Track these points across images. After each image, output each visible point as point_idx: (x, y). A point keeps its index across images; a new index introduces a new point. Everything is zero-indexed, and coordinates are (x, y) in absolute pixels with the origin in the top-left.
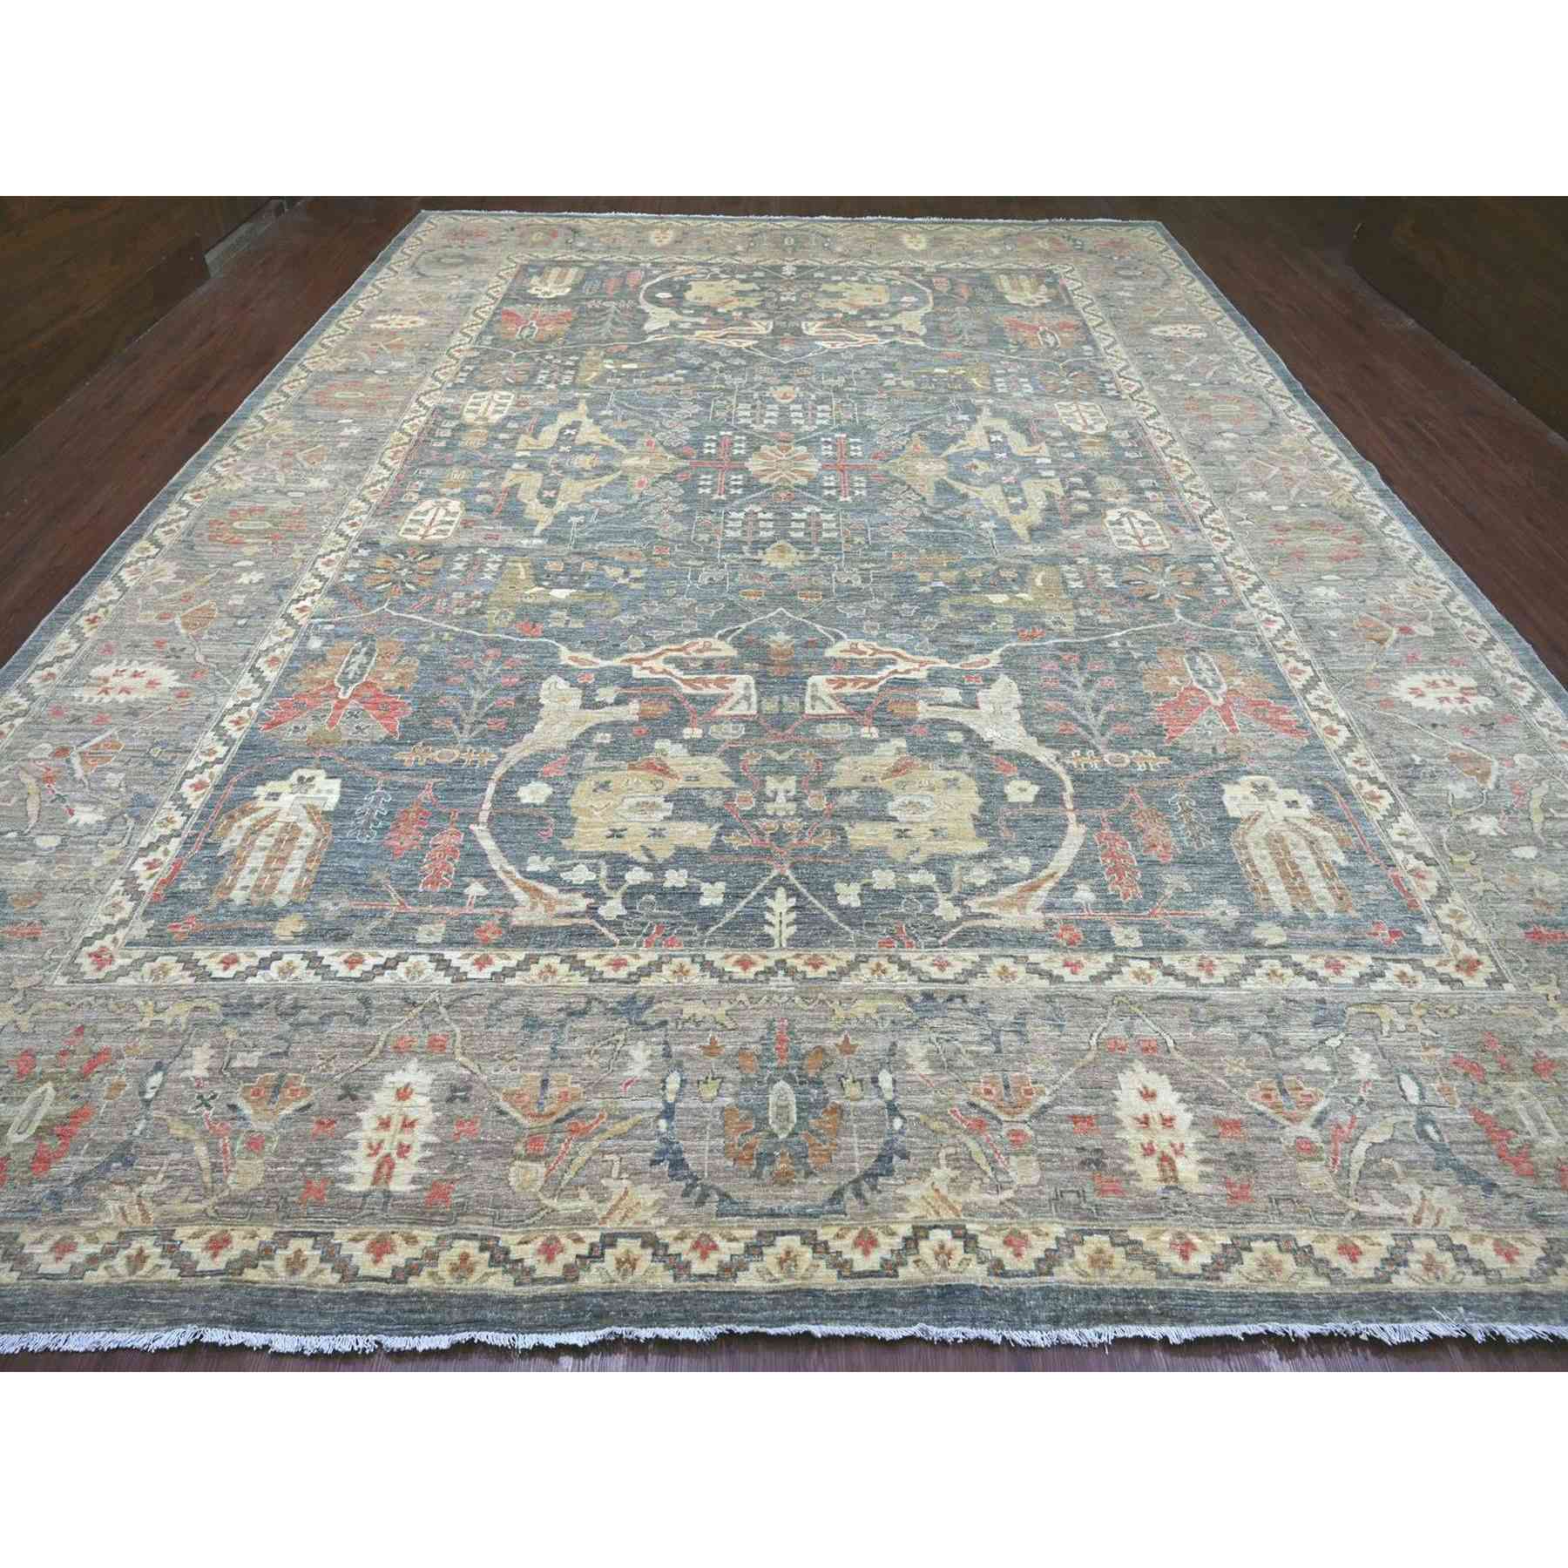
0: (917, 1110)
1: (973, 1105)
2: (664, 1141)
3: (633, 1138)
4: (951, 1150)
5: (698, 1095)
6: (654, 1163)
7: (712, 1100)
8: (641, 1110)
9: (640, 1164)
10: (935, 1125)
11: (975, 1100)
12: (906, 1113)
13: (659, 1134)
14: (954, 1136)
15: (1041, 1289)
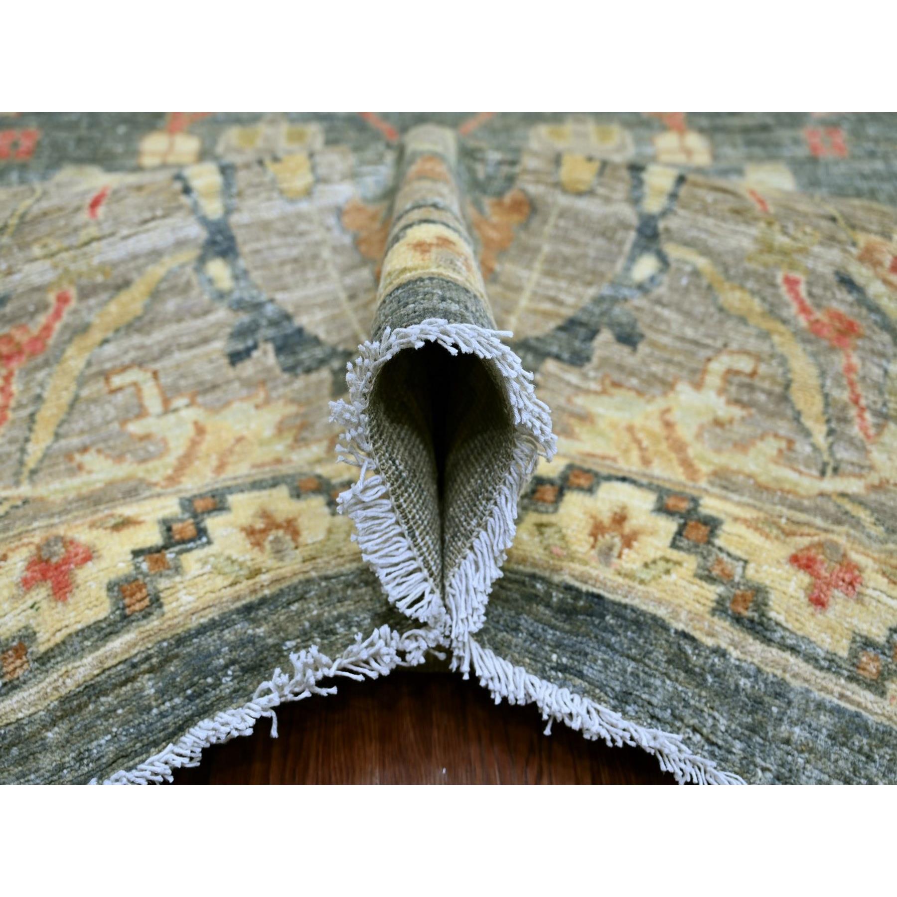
0: (706, 251)
1: (846, 282)
2: (240, 306)
3: (165, 321)
4: (745, 365)
5: (273, 186)
6: (236, 358)
7: (308, 193)
8: (156, 255)
9: (205, 372)
10: (733, 298)
11: (860, 273)
12: (673, 251)
13: (221, 295)
14: (765, 335)
15: (836, 711)
